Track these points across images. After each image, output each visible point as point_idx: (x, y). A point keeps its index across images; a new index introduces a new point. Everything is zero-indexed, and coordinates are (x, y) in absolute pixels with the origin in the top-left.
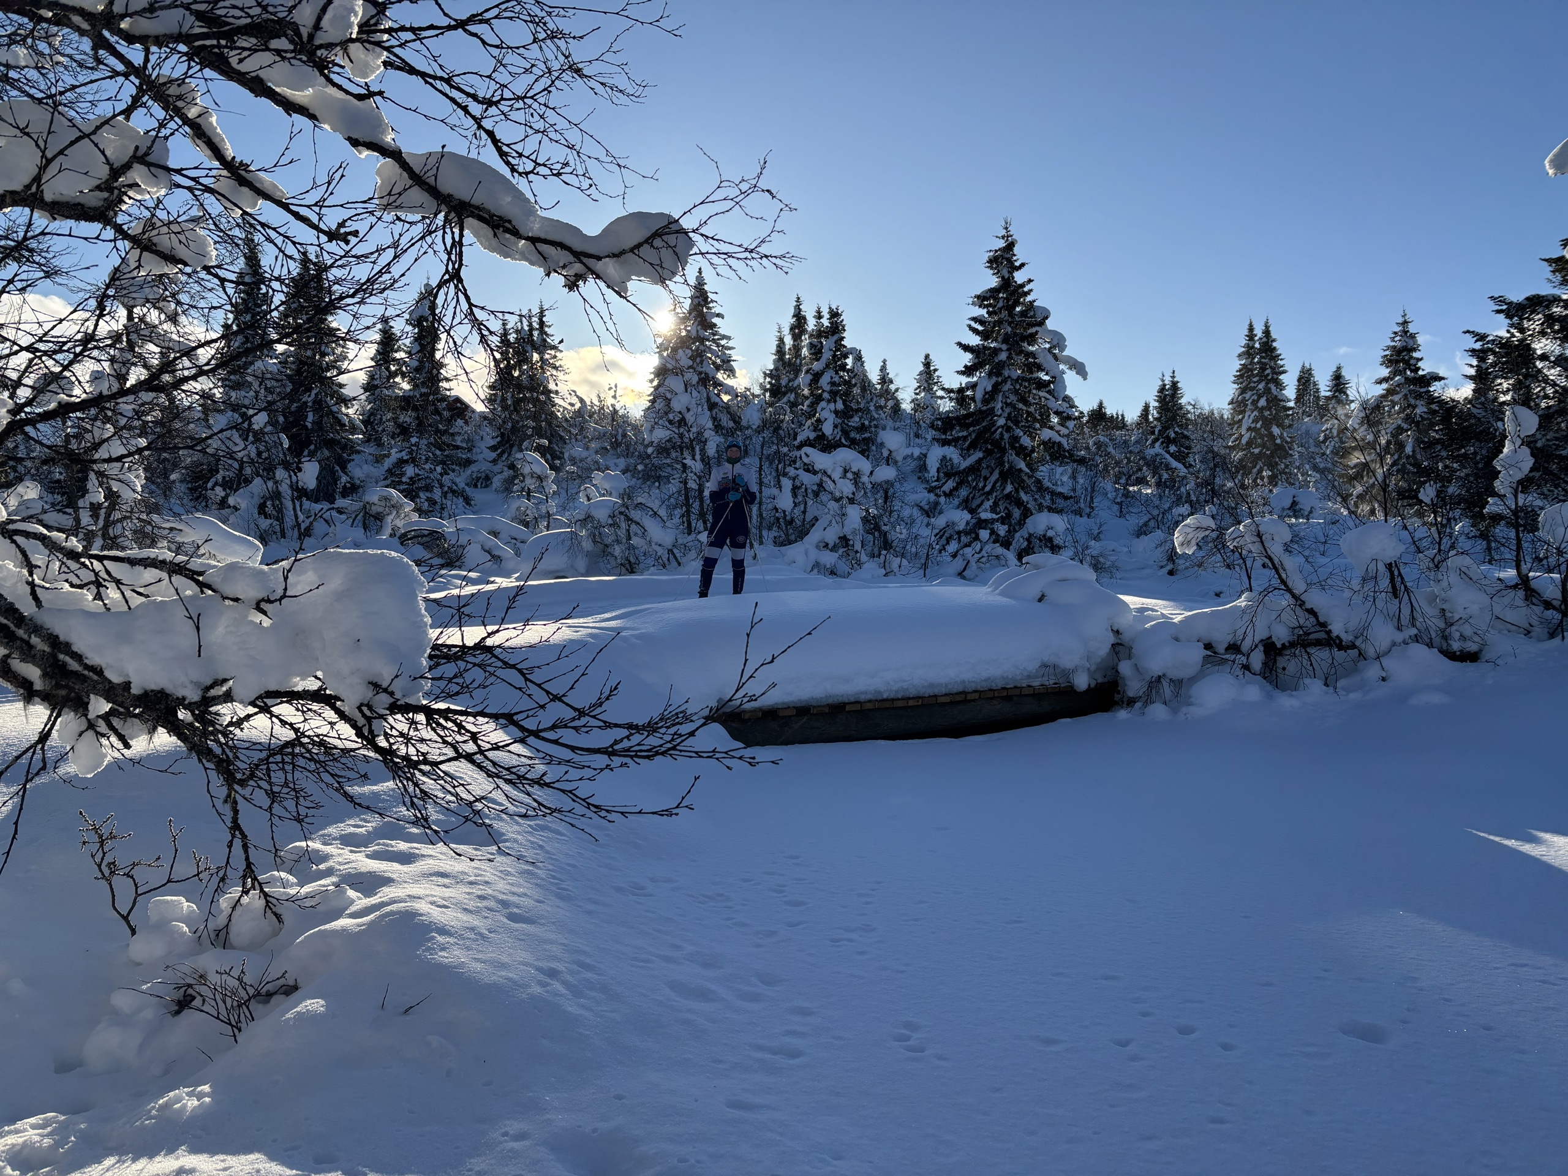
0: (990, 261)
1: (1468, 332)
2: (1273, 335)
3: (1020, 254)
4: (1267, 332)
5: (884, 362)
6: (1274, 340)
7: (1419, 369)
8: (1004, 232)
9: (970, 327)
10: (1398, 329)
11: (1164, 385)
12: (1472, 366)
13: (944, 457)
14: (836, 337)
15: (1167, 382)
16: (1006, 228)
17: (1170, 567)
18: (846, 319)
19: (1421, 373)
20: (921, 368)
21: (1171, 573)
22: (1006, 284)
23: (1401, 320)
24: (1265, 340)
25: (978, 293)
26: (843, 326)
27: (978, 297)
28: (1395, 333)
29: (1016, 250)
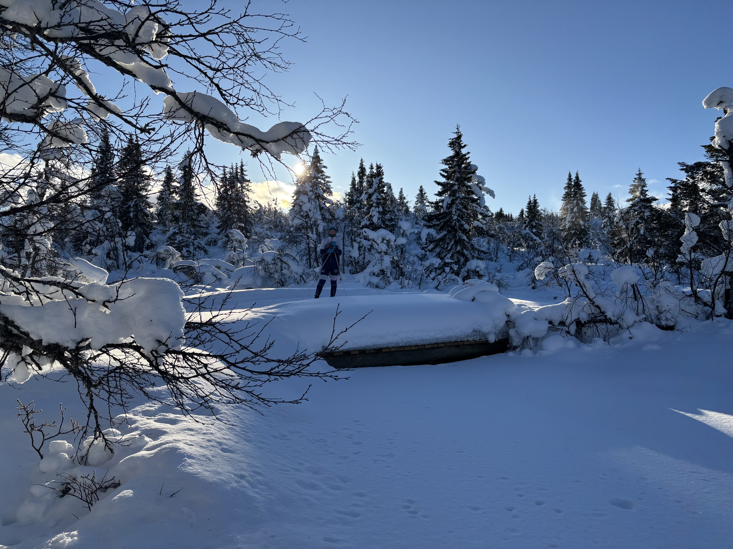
0: (450, 144)
1: (668, 179)
2: (580, 179)
3: (464, 140)
4: (577, 178)
5: (402, 189)
6: (580, 181)
7: (646, 195)
8: (456, 131)
9: (441, 174)
10: (637, 177)
11: (531, 201)
12: (670, 194)
13: (429, 233)
14: (379, 178)
15: (532, 200)
16: (458, 129)
17: (533, 285)
18: (384, 169)
19: (647, 197)
20: (418, 192)
21: (533, 288)
22: (458, 154)
23: (638, 173)
24: (576, 181)
25: (445, 158)
26: (383, 173)
27: (445, 160)
28: (635, 179)
29: (462, 139)
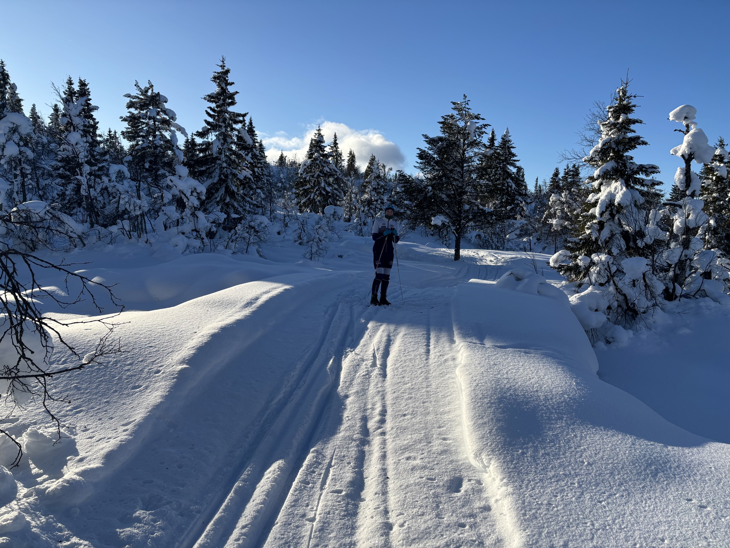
0: (215, 78)
3: (230, 78)
8: (221, 64)
9: (206, 111)
16: (223, 62)
22: (223, 91)
23: (318, 129)
24: (250, 126)
25: (209, 94)
26: (89, 92)
27: (209, 96)
28: (316, 134)
29: (229, 75)
